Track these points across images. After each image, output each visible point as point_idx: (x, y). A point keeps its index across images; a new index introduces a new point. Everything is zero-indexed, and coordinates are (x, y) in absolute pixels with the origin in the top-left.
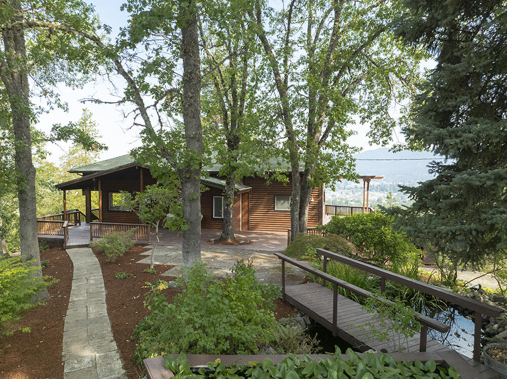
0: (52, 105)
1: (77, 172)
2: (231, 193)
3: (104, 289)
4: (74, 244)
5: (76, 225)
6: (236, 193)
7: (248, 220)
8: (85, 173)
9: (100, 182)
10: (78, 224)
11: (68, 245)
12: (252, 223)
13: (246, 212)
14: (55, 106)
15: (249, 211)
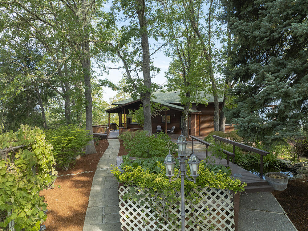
0: (102, 71)
1: (116, 105)
2: (187, 114)
3: (118, 152)
4: (111, 137)
5: (114, 130)
6: (190, 114)
7: (199, 130)
8: (119, 105)
9: (125, 109)
10: (115, 130)
11: (108, 137)
12: (202, 131)
13: (198, 126)
14: (103, 72)
15: (200, 125)
